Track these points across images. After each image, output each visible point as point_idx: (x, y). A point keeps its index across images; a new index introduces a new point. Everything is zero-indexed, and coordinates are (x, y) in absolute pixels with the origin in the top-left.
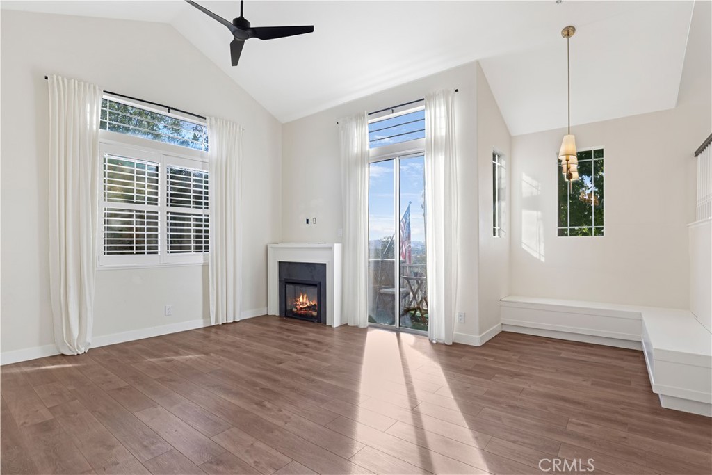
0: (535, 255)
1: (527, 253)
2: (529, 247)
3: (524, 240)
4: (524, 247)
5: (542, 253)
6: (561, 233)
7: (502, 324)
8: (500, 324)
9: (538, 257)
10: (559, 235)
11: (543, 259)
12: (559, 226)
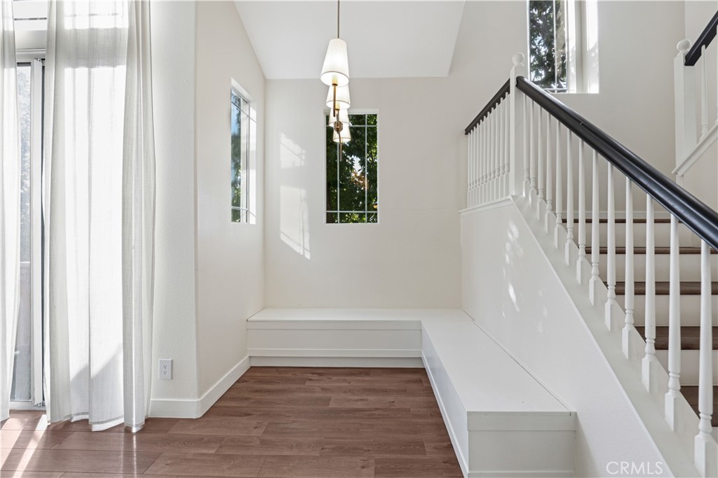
0: (299, 250)
1: (288, 246)
2: (288, 237)
3: (282, 229)
4: (283, 238)
5: (307, 246)
6: (331, 219)
7: (250, 357)
8: (247, 357)
9: (302, 253)
10: (328, 222)
11: (308, 256)
12: (327, 209)
